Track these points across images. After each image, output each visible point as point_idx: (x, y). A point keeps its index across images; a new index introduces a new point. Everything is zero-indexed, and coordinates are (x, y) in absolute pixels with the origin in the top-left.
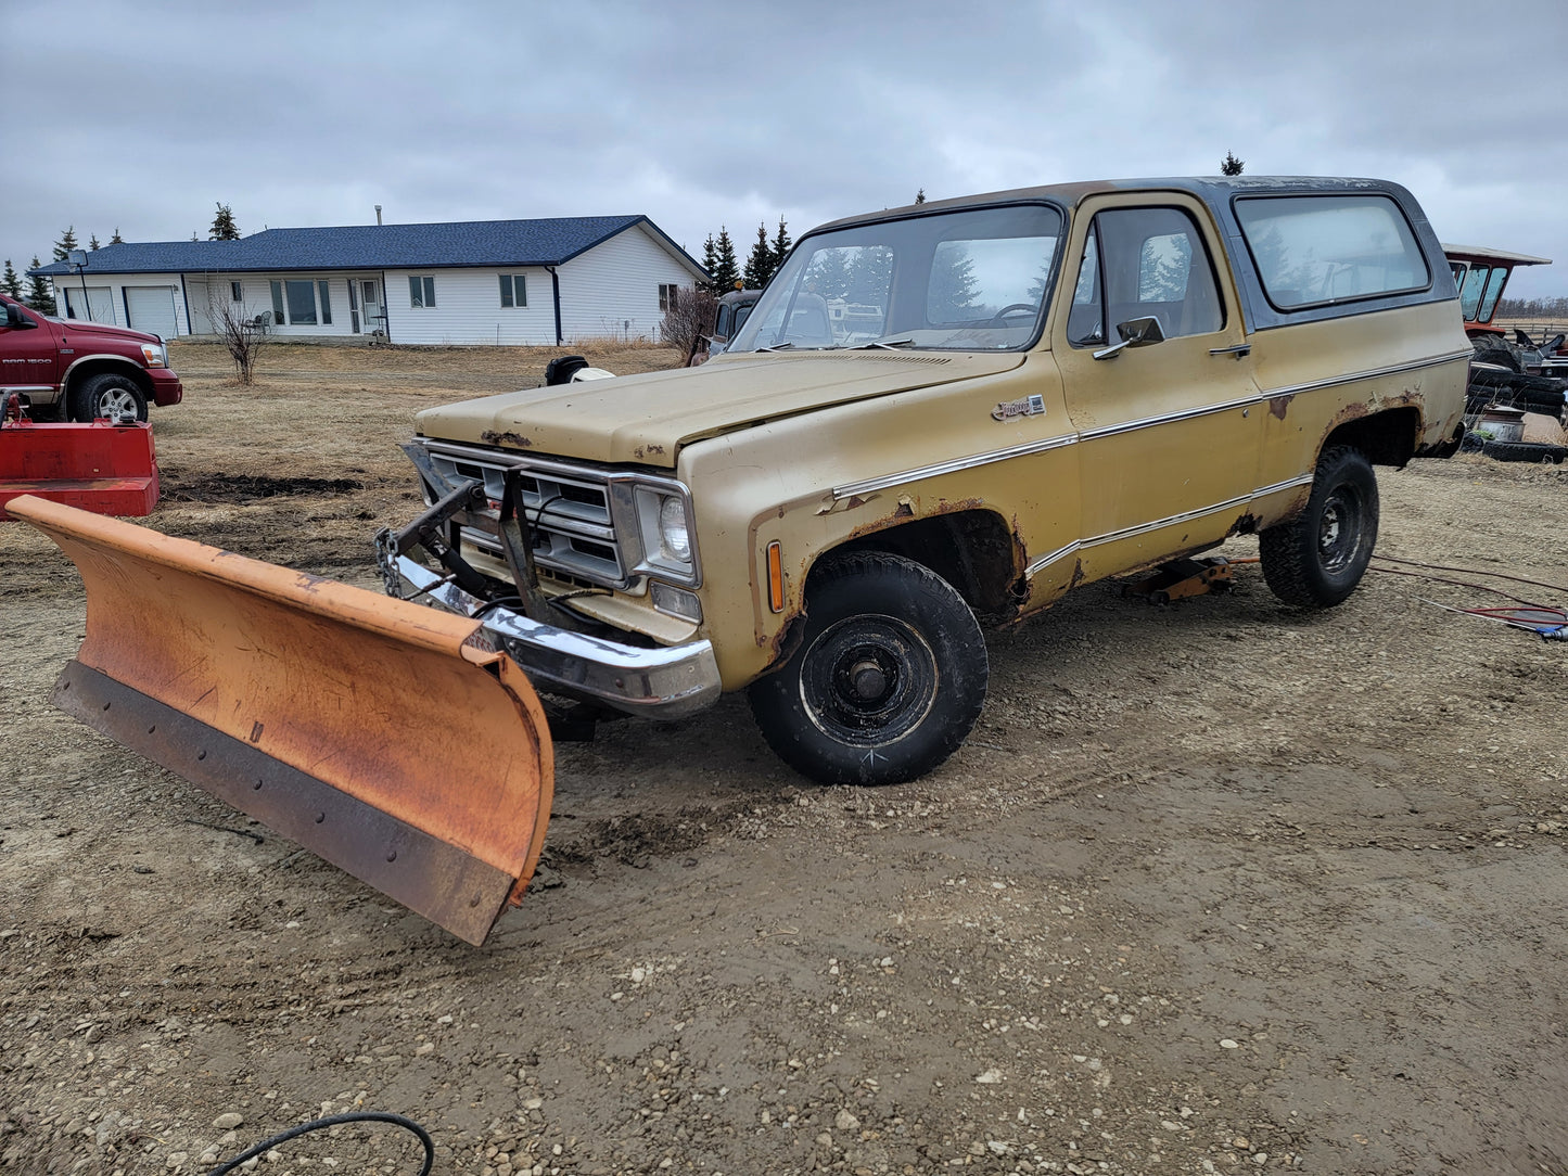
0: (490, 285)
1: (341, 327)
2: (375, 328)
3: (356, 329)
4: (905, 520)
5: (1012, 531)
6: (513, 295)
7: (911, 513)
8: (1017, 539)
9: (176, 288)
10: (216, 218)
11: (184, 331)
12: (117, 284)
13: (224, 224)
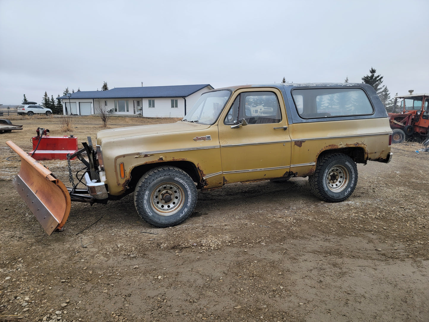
0: (168, 102)
1: (131, 113)
2: (139, 113)
3: (135, 113)
4: (162, 161)
5: (197, 167)
6: (174, 105)
7: (162, 160)
8: (199, 169)
9: (92, 103)
10: (103, 85)
11: (93, 113)
12: (77, 101)
13: (105, 87)
